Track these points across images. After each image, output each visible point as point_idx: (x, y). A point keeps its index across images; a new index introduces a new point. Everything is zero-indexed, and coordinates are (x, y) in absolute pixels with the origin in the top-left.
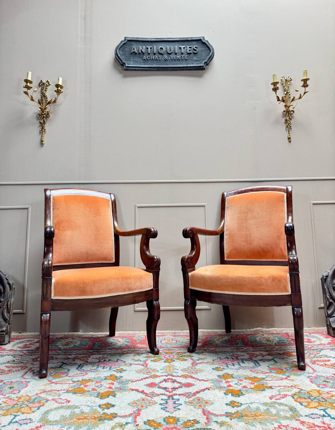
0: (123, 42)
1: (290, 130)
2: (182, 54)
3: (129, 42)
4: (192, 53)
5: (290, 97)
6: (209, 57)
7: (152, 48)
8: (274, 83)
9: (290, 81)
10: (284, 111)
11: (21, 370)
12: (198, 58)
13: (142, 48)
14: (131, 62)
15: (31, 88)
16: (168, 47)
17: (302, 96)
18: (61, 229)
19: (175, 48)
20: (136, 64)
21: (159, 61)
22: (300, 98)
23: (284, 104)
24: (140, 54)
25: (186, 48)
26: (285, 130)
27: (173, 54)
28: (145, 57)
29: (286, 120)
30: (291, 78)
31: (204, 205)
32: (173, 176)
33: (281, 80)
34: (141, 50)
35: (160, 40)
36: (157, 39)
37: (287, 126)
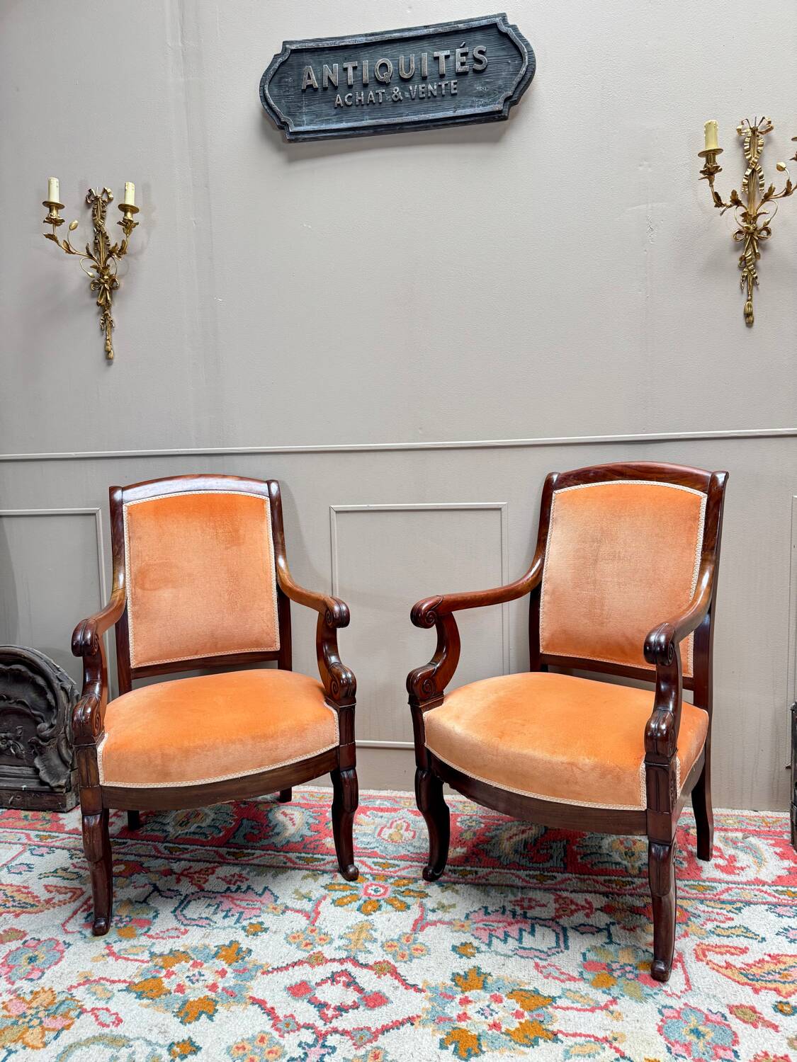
0: (280, 60)
1: (754, 288)
2: (442, 76)
3: (294, 57)
4: (471, 72)
5: (762, 185)
6: (518, 79)
7: (359, 68)
8: (706, 152)
9: (767, 131)
10: (740, 232)
11: (69, 902)
12: (488, 86)
13: (332, 70)
14: (304, 119)
15: (63, 221)
16: (402, 59)
17: (793, 187)
18: (147, 586)
19: (421, 60)
20: (316, 124)
21: (377, 105)
22: (787, 193)
23: (741, 210)
24: (325, 89)
25: (452, 57)
26: (740, 291)
27: (417, 79)
28: (339, 99)
29: (743, 259)
30: (770, 122)
31: (500, 507)
32: (420, 432)
33: (739, 131)
34: (329, 78)
35: (378, 38)
36: (371, 38)
37: (743, 277)
